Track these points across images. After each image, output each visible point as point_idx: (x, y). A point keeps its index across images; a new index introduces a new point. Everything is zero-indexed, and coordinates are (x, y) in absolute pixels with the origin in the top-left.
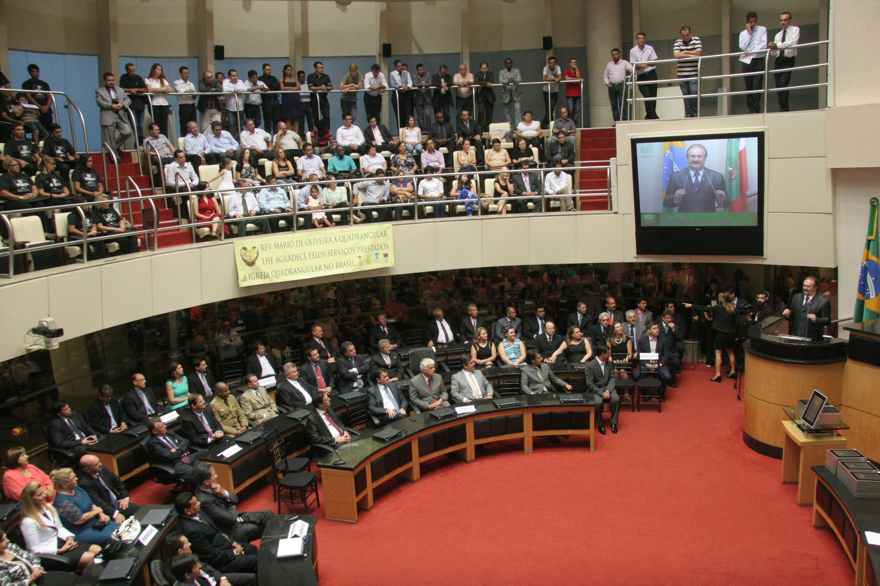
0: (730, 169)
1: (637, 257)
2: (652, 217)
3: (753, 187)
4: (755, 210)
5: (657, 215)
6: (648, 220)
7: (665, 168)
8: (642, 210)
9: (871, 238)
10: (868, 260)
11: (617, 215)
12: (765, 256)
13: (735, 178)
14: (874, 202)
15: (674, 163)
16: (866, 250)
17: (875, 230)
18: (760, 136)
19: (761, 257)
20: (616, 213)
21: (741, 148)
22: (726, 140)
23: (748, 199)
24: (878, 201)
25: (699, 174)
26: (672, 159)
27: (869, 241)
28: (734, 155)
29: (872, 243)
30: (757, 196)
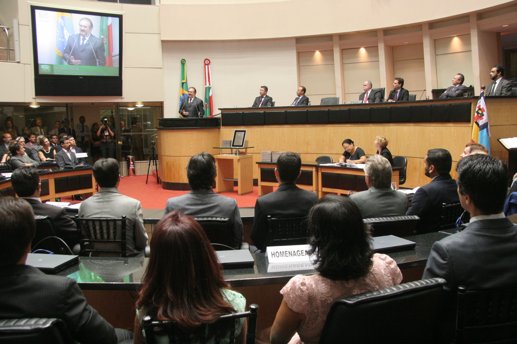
0: (102, 37)
1: (35, 98)
2: (47, 67)
3: (116, 51)
4: (117, 66)
5: (52, 66)
6: (44, 69)
7: (58, 31)
8: (40, 62)
9: (183, 81)
10: (183, 94)
11: (19, 64)
12: (123, 97)
13: (106, 43)
14: (183, 62)
15: (65, 28)
16: (182, 88)
17: (185, 77)
18: (120, 17)
19: (120, 97)
20: (19, 62)
21: (109, 23)
22: (99, 17)
23: (113, 58)
24: (185, 61)
25: (85, 39)
26: (63, 25)
27: (183, 83)
28: (105, 27)
29: (184, 84)
30: (118, 56)
